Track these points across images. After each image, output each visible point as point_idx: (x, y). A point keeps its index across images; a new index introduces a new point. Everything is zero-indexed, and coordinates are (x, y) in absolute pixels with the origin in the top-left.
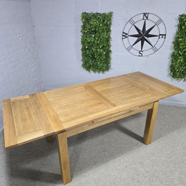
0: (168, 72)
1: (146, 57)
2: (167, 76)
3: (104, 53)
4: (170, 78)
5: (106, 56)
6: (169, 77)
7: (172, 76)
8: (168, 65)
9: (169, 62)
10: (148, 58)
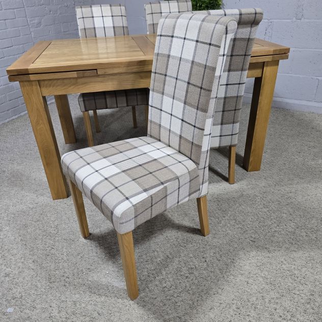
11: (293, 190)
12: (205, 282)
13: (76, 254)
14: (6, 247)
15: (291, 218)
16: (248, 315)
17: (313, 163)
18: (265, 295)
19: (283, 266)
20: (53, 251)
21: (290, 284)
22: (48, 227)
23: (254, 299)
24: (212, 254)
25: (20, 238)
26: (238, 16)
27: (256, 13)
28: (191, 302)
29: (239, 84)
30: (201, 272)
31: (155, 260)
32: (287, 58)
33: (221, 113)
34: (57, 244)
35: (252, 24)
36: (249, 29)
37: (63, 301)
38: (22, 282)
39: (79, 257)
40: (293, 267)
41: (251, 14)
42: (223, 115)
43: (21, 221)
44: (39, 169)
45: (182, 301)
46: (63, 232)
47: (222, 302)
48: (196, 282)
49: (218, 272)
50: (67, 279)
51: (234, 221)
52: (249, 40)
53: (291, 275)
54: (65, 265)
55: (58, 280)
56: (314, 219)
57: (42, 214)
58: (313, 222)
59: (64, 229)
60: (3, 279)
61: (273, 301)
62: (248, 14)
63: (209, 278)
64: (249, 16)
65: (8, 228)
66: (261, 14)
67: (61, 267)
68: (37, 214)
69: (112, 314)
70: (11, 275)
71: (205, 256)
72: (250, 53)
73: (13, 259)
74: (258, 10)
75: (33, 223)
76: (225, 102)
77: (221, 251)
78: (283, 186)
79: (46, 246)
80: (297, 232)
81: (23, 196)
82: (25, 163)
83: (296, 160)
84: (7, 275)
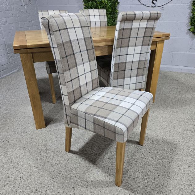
0: (188, 28)
1: (161, 7)
2: (187, 33)
3: (110, 4)
4: (190, 35)
5: (112, 9)
6: (188, 35)
7: (192, 31)
8: (188, 18)
9: (189, 13)
10: (163, 8)
11: (175, 112)
12: (146, 166)
13: (63, 159)
14: (15, 161)
15: (179, 126)
16: (176, 179)
17: (180, 97)
18: (180, 167)
19: (184, 151)
20: (47, 160)
21: (191, 160)
22: (39, 146)
23: (176, 170)
24: (144, 150)
25: (22, 154)
26: (149, 15)
27: (158, 14)
28: (142, 177)
29: (147, 53)
30: (142, 160)
31: (113, 157)
32: (169, 39)
33: (137, 70)
34: (49, 155)
35: (155, 20)
36: (153, 22)
37: (65, 188)
38: (34, 181)
39: (66, 161)
40: (190, 151)
41: (156, 14)
42: (137, 71)
43: (19, 144)
44: (20, 112)
45: (137, 177)
46: (50, 147)
47: (159, 174)
48: (141, 166)
49: (151, 159)
50: (63, 175)
51: (150, 130)
52: (153, 28)
53: (190, 155)
54: (59, 167)
55: (57, 176)
56: (191, 126)
57: (32, 139)
58: (191, 127)
59: (50, 146)
60: (20, 181)
61: (185, 170)
62: (154, 14)
63: (148, 163)
64: (154, 15)
65: (11, 150)
66: (160, 14)
67: (56, 168)
68: (28, 139)
69: (99, 191)
70: (24, 178)
71: (141, 151)
72: (153, 36)
73: (23, 168)
74: (159, 12)
75: (28, 144)
76: (139, 63)
77: (149, 147)
78: (169, 110)
79: (42, 157)
80: (185, 132)
81: (15, 129)
82: (9, 109)
83: (171, 96)
84: (22, 178)
